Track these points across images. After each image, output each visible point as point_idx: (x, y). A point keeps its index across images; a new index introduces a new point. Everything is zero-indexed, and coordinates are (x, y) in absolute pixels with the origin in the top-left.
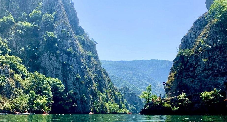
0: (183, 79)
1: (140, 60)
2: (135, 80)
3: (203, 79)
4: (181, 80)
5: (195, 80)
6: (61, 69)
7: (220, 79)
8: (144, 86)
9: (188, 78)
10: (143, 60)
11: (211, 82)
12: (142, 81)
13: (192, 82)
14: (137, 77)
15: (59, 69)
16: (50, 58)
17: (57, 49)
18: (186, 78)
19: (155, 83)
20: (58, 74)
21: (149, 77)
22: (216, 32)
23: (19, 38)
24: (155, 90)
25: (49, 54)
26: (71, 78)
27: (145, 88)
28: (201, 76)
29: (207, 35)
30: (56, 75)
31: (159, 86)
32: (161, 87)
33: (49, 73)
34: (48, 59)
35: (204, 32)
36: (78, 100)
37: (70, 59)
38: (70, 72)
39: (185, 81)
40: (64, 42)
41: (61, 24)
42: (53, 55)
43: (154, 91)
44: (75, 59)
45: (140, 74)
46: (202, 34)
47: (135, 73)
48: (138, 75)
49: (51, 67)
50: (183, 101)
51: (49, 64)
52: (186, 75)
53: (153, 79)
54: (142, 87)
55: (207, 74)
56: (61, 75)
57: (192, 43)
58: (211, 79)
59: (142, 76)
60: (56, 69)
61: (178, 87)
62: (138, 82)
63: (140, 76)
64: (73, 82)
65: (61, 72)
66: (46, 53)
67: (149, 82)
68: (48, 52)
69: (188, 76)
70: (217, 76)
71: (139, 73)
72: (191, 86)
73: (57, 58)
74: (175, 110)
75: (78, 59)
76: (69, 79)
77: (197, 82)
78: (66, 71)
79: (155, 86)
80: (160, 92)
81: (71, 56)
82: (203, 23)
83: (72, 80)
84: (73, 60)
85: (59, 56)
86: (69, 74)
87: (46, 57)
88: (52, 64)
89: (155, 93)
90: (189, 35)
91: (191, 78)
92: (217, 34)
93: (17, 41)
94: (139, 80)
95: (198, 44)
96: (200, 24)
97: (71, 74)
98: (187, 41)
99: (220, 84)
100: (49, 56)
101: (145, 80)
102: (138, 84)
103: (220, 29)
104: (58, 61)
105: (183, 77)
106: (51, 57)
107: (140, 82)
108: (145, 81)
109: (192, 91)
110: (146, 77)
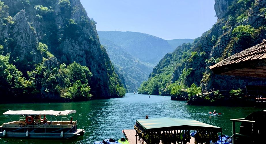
0: (215, 79)
1: (115, 31)
2: (111, 55)
3: (229, 80)
4: (214, 80)
5: (224, 81)
6: (84, 56)
7: (240, 81)
8: (121, 61)
9: (219, 79)
10: (118, 31)
11: (234, 83)
12: (118, 56)
13: (222, 82)
14: (113, 50)
15: (82, 56)
16: (72, 45)
17: (78, 36)
18: (218, 79)
19: (132, 59)
20: (82, 61)
21: (126, 52)
22: (237, 47)
23: (39, 23)
24: (133, 66)
25: (70, 41)
26: (94, 65)
27: (122, 64)
28: (228, 78)
29: (232, 49)
30: (79, 61)
31: (136, 62)
32: (138, 63)
33: (72, 60)
34: (70, 46)
35: (229, 46)
36: (102, 86)
37: (91, 47)
38: (93, 59)
39: (216, 81)
40: (84, 30)
41: (79, 11)
42: (75, 43)
43: (131, 67)
44: (95, 47)
45: (117, 48)
46: (228, 48)
47: (111, 47)
48: (115, 49)
49: (74, 54)
50: (217, 95)
51: (72, 51)
52: (218, 77)
53: (130, 54)
54: (118, 63)
55: (232, 77)
56: (85, 62)
57: (220, 53)
58: (234, 81)
59: (118, 50)
60: (79, 56)
61: (212, 85)
62: (114, 57)
63: (117, 50)
64: (97, 69)
65: (85, 59)
66: (68, 40)
67: (126, 57)
68: (70, 39)
69: (219, 78)
70: (238, 79)
71: (115, 47)
72: (221, 85)
73: (80, 46)
74: (213, 102)
75: (98, 47)
76: (92, 66)
77: (225, 82)
78: (89, 58)
79: (132, 61)
80: (137, 68)
81: (91, 44)
82: (227, 39)
83: (95, 67)
84: (94, 48)
85: (81, 43)
86: (92, 61)
87: (69, 43)
88: (75, 51)
89: (132, 69)
90: (218, 47)
91: (221, 79)
92: (238, 49)
93: (37, 26)
94: (116, 55)
95: (225, 55)
96: (225, 39)
97: (94, 61)
98: (216, 51)
99: (240, 85)
100: (72, 42)
101: (122, 54)
102: (114, 59)
103: (240, 46)
104: (81, 48)
105: (215, 78)
106: (74, 44)
107: (116, 57)
108: (122, 56)
109: (222, 88)
110: (123, 51)
